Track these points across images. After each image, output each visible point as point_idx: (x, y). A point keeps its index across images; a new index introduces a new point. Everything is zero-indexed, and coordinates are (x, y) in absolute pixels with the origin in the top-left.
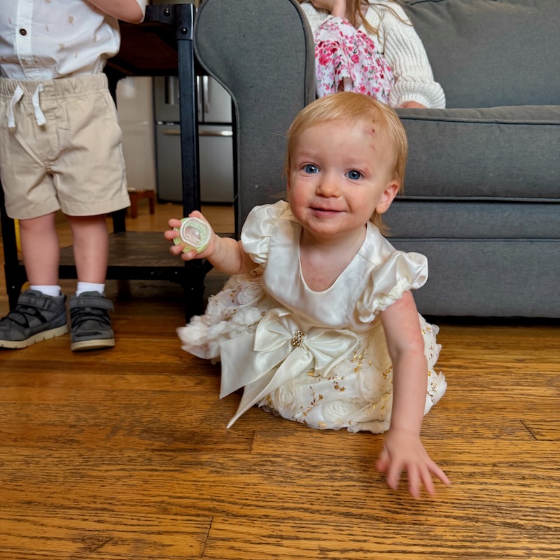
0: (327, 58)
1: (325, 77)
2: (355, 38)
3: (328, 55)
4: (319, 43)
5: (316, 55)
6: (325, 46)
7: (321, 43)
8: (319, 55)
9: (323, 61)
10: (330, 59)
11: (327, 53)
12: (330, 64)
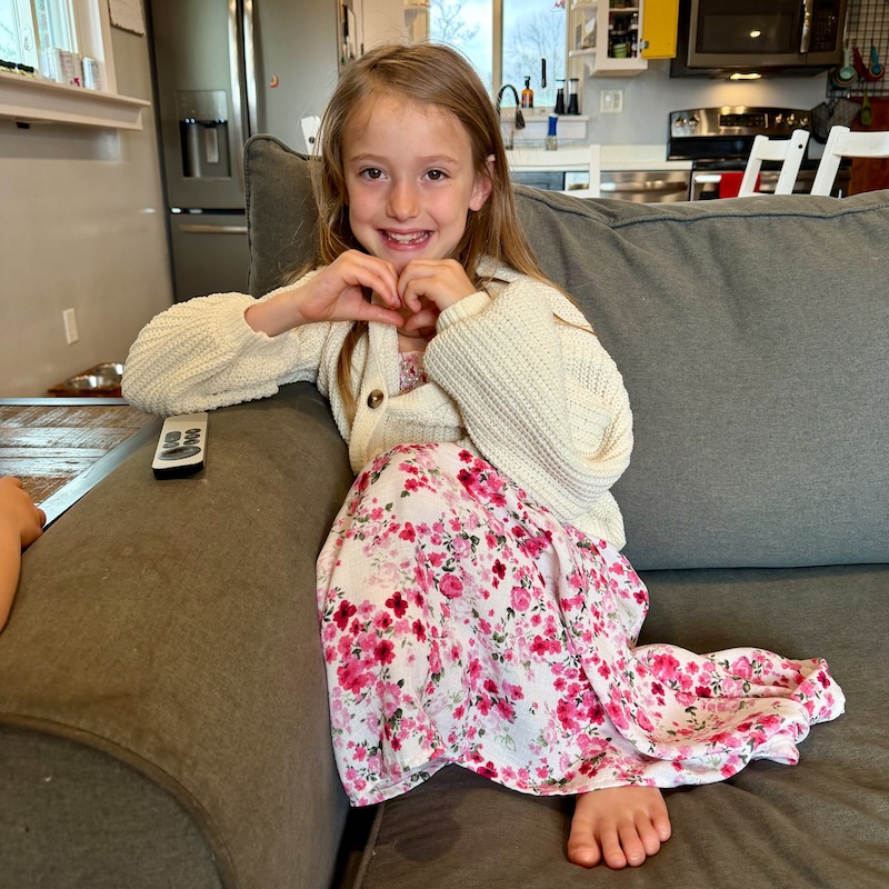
0: (365, 671)
1: (354, 723)
2: (448, 527)
3: (368, 663)
4: (336, 606)
5: (330, 656)
6: (356, 628)
7: (346, 611)
8: (340, 656)
9: (351, 680)
10: (373, 677)
11: (363, 655)
12: (370, 690)
